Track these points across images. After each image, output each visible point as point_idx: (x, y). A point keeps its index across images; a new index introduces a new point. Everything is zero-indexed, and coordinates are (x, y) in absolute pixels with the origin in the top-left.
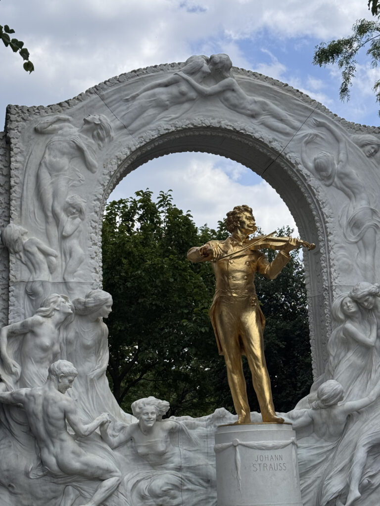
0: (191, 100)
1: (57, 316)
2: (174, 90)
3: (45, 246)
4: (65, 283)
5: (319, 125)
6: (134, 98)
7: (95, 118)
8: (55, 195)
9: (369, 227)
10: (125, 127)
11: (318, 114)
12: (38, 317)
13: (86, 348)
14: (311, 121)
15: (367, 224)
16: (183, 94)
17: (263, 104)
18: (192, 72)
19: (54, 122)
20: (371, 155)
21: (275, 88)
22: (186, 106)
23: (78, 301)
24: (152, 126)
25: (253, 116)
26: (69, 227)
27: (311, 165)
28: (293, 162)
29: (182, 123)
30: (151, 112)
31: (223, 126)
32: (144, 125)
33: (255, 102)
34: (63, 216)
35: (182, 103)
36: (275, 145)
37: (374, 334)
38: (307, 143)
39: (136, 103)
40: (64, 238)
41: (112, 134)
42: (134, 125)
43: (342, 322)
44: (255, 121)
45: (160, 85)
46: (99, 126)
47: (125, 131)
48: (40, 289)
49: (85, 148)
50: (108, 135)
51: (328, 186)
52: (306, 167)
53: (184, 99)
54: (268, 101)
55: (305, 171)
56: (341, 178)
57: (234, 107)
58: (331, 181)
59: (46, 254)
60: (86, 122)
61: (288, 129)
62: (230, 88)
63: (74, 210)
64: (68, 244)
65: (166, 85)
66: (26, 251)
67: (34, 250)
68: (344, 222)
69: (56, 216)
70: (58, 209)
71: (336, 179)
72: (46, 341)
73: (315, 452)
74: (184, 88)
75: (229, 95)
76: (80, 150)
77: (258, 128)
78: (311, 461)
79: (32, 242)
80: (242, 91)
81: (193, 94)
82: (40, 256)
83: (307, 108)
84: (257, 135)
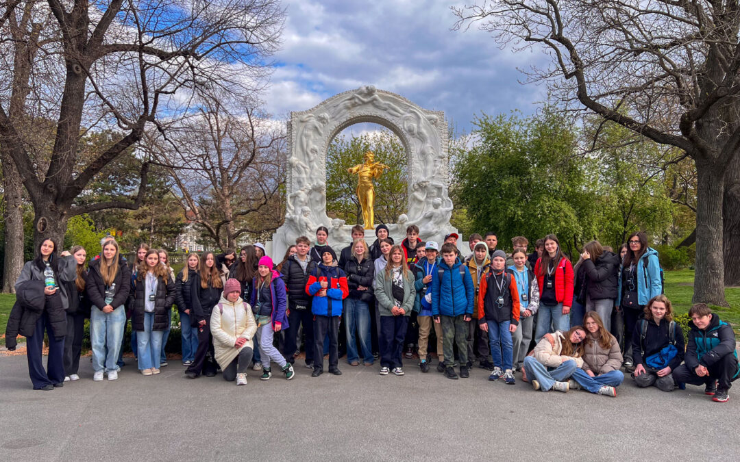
0: (359, 105)
1: (306, 191)
2: (353, 101)
3: (304, 165)
4: (311, 178)
6: (337, 105)
7: (322, 115)
8: (307, 145)
10: (333, 118)
12: (300, 191)
13: (317, 201)
14: (408, 110)
16: (356, 103)
17: (389, 104)
18: (360, 94)
19: (307, 117)
20: (433, 124)
21: (395, 97)
22: (358, 107)
23: (314, 185)
24: (344, 116)
25: (385, 110)
26: (312, 158)
27: (407, 129)
29: (357, 114)
30: (344, 111)
31: (372, 115)
32: (341, 117)
33: (385, 104)
34: (310, 154)
35: (356, 106)
36: (393, 122)
37: (425, 196)
38: (406, 120)
40: (310, 162)
41: (329, 121)
42: (337, 117)
43: (413, 192)
44: (385, 112)
46: (324, 118)
48: (302, 180)
49: (318, 127)
50: (327, 121)
52: (405, 130)
54: (391, 104)
55: (405, 132)
56: (419, 135)
57: (377, 107)
58: (415, 136)
59: (304, 168)
60: (319, 117)
61: (399, 115)
62: (375, 99)
63: (314, 151)
64: (312, 164)
65: (350, 99)
66: (297, 167)
67: (300, 166)
68: (418, 152)
69: (308, 154)
70: (308, 151)
71: (417, 135)
72: (303, 200)
74: (357, 100)
75: (375, 102)
76: (316, 128)
77: (387, 115)
79: (299, 163)
80: (380, 100)
81: (360, 103)
82: (302, 169)
84: (386, 118)
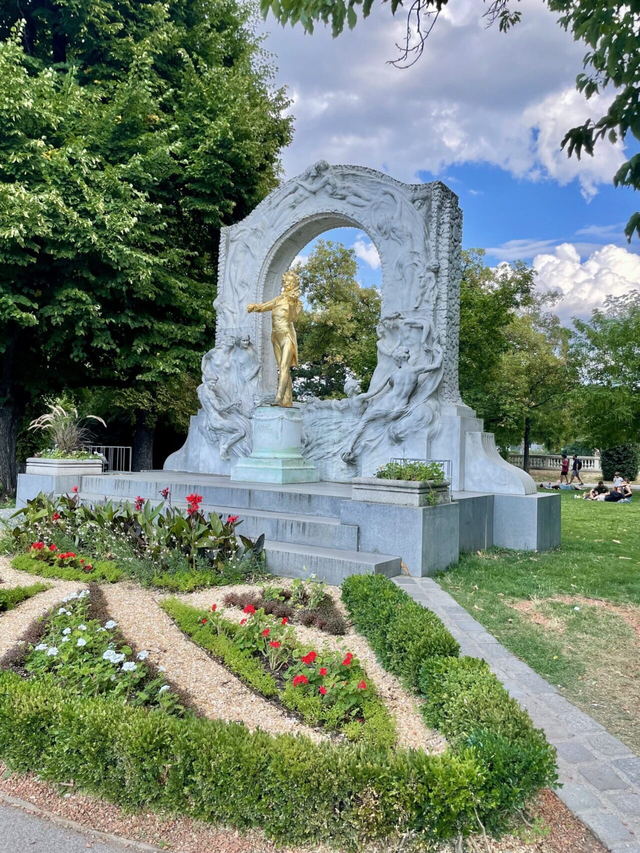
0: (307, 198)
1: (224, 348)
2: (296, 194)
3: (231, 308)
5: (386, 193)
6: (277, 206)
7: (255, 225)
8: (236, 277)
9: (406, 267)
11: (385, 185)
14: (380, 192)
15: (406, 264)
16: (301, 196)
17: (349, 187)
18: (306, 179)
19: (238, 234)
20: (419, 208)
21: (358, 173)
22: (305, 202)
24: (287, 222)
25: (343, 198)
28: (365, 226)
29: (301, 216)
30: (286, 213)
31: (325, 211)
32: (281, 223)
33: (345, 188)
34: (239, 289)
38: (376, 209)
39: (278, 209)
41: (265, 233)
42: (276, 224)
44: (344, 202)
45: (290, 193)
47: (272, 229)
48: (227, 333)
49: (250, 246)
50: (263, 234)
51: (387, 239)
52: (373, 228)
53: (302, 199)
56: (394, 232)
57: (331, 196)
58: (388, 236)
59: (232, 312)
60: (252, 229)
61: (364, 202)
62: (327, 183)
63: (243, 284)
64: (242, 305)
65: (294, 192)
66: (223, 312)
67: (226, 311)
68: (394, 265)
69: (236, 291)
70: (236, 286)
71: (392, 234)
73: (351, 424)
74: (301, 191)
75: (327, 188)
76: (248, 247)
77: (346, 207)
78: (347, 430)
79: (225, 307)
81: (307, 194)
83: (379, 183)
84: (344, 212)
